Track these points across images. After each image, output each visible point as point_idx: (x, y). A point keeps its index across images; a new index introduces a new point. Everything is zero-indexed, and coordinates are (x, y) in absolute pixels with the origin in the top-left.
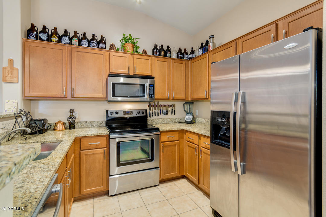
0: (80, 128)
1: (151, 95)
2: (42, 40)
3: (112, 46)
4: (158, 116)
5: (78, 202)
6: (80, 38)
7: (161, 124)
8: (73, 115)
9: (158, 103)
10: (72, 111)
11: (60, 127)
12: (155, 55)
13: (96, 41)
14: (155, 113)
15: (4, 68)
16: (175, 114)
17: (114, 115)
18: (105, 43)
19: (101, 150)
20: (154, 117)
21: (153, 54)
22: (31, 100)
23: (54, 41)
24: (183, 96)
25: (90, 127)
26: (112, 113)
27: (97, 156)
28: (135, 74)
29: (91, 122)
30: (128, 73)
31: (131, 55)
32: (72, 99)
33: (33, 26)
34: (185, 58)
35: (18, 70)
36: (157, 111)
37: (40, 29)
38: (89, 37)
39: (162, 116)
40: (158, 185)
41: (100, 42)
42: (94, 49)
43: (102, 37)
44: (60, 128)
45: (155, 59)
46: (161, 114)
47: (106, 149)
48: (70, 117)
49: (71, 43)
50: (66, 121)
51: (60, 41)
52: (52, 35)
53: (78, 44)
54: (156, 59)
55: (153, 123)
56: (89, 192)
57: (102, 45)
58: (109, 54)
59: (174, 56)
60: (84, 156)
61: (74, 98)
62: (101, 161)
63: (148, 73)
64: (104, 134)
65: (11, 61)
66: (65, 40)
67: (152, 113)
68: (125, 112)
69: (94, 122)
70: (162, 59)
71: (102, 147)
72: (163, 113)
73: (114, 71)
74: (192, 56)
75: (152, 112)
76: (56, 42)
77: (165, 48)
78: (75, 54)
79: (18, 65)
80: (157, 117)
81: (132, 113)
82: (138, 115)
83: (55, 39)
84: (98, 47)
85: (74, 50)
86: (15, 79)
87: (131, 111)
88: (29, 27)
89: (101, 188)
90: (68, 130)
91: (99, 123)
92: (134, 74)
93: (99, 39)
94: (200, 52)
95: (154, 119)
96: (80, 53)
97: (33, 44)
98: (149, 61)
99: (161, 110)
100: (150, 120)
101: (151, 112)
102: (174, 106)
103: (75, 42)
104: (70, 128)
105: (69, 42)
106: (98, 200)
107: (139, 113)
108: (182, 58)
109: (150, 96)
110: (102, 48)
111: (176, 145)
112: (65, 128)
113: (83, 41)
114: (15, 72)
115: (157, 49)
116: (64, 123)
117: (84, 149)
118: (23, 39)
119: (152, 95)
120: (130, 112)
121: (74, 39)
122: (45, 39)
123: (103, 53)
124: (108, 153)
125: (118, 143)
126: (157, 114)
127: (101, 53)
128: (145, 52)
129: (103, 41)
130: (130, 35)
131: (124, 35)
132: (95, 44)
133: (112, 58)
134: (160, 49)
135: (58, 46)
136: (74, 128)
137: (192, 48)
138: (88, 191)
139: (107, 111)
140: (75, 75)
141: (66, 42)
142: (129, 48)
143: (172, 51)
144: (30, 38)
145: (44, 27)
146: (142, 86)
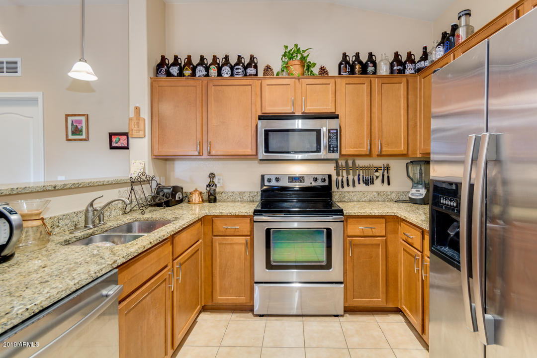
0: (225, 201)
1: (332, 149)
2: (173, 76)
3: (268, 69)
4: (354, 186)
5: (211, 312)
6: (221, 64)
7: (359, 201)
8: (213, 182)
9: (354, 163)
10: (212, 176)
11: (196, 198)
12: (342, 73)
13: (243, 64)
14: (348, 180)
15: (130, 119)
16: (389, 184)
17: (274, 183)
18: (256, 67)
19: (242, 240)
20: (346, 189)
21: (340, 73)
22: (166, 160)
23: (187, 75)
24: (402, 149)
25: (238, 201)
26: (269, 180)
27: (236, 247)
28: (303, 113)
29: (240, 193)
30: (291, 112)
31: (297, 81)
32: (209, 157)
33: (163, 58)
34: (408, 72)
35: (144, 120)
36: (351, 178)
37: (171, 61)
38: (233, 60)
39: (362, 187)
40: (342, 316)
41: (249, 65)
42: (239, 79)
43: (252, 58)
44: (195, 200)
45: (341, 82)
46: (359, 183)
47: (249, 237)
48: (209, 185)
49: (207, 75)
50: (204, 191)
51: (193, 74)
52: (184, 66)
53: (216, 75)
54: (344, 81)
55: (344, 199)
56: (225, 302)
57: (251, 71)
58: (261, 83)
59: (384, 69)
60: (218, 244)
61: (212, 157)
62: (243, 256)
63: (328, 108)
64: (246, 214)
65: (137, 110)
66: (201, 71)
67: (342, 182)
68: (292, 179)
69: (244, 192)
70: (357, 79)
71: (244, 234)
72: (363, 181)
73: (270, 109)
74: (422, 64)
75: (342, 179)
76: (188, 76)
77: (364, 58)
78: (212, 89)
79: (145, 114)
80: (351, 188)
81: (304, 180)
82: (314, 184)
83: (187, 72)
84: (246, 75)
85: (210, 85)
86: (141, 133)
87: (302, 177)
88: (159, 61)
89: (242, 299)
90: (206, 204)
91: (252, 195)
92: (302, 113)
93: (247, 61)
94: (439, 52)
95: (345, 192)
96: (218, 87)
97: (162, 84)
98: (331, 88)
99: (359, 175)
100: (339, 194)
101: (340, 178)
102: (387, 168)
103: (213, 71)
104: (210, 201)
105: (205, 73)
106: (237, 317)
107: (316, 180)
108: (402, 72)
109: (329, 150)
110: (251, 75)
111: (378, 245)
112: (203, 201)
113: (224, 68)
114: (141, 123)
115: (347, 63)
116: (201, 193)
117: (217, 234)
118: (151, 78)
119: (335, 149)
120: (300, 179)
121: (212, 67)
122: (176, 74)
123: (251, 83)
124: (251, 245)
125: (268, 231)
126: (351, 183)
127: (248, 83)
128: (323, 71)
129: (253, 64)
130: (296, 45)
131: (286, 47)
132: (240, 71)
133: (266, 89)
134: (353, 62)
135: (191, 82)
136: (215, 201)
137: (425, 48)
138: (223, 299)
139: (263, 177)
140: (213, 122)
141: (201, 74)
142: (296, 69)
143: (379, 63)
144: (159, 76)
145: (176, 58)
146: (315, 132)
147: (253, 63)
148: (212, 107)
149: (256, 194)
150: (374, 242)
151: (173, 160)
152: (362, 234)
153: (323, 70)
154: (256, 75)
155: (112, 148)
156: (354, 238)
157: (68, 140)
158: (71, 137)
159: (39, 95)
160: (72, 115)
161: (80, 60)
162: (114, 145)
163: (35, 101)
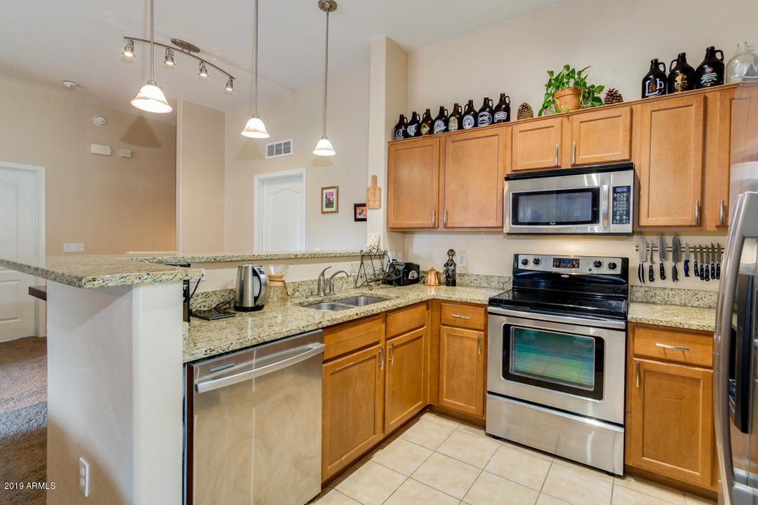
0: (467, 286)
1: (618, 218)
2: (411, 136)
3: (525, 108)
4: (675, 277)
5: (438, 415)
6: (463, 113)
7: (685, 305)
8: (452, 260)
9: (676, 240)
10: (451, 252)
11: (431, 278)
12: (647, 94)
13: (491, 108)
14: (662, 269)
15: (368, 189)
17: (531, 266)
18: (507, 110)
19: (474, 334)
20: (658, 282)
21: (644, 96)
22: (405, 233)
23: (424, 133)
25: (484, 287)
26: (525, 262)
27: (468, 343)
28: (574, 165)
29: (487, 278)
30: (554, 165)
31: (565, 119)
32: (445, 230)
33: (402, 117)
35: (380, 189)
36: (669, 265)
37: (409, 119)
38: (478, 106)
39: (694, 282)
40: (620, 477)
41: (498, 108)
42: (486, 129)
43: (503, 97)
44: (431, 280)
46: (687, 275)
47: (483, 333)
48: (446, 265)
49: (446, 130)
50: (441, 269)
51: (431, 132)
52: (422, 122)
53: (457, 128)
54: (648, 107)
55: (653, 300)
56: (452, 407)
57: (501, 115)
58: (512, 130)
60: (446, 335)
61: (449, 229)
62: (475, 355)
63: (619, 155)
64: (479, 302)
65: (375, 178)
66: (439, 126)
67: (651, 271)
68: (559, 262)
69: (492, 277)
70: (680, 98)
71: (477, 327)
72: (696, 271)
73: (523, 164)
75: (651, 266)
76: (426, 134)
77: (694, 61)
78: (450, 146)
79: (382, 183)
80: (669, 282)
81: (578, 264)
82: (595, 271)
83: (425, 130)
84: (493, 123)
85: (449, 142)
86: (378, 203)
87: (576, 260)
88: (398, 121)
89: (472, 409)
90: (444, 287)
91: (502, 280)
92: (572, 166)
93: (495, 102)
95: (655, 288)
96: (458, 144)
97: (399, 147)
98: (624, 121)
99: (687, 262)
100: (643, 290)
101: (647, 265)
103: (453, 124)
104: (448, 284)
105: (443, 128)
106: (465, 429)
107: (598, 264)
109: (614, 218)
110: (499, 121)
111: (698, 380)
112: (440, 283)
113: (465, 118)
114: (378, 192)
115: (661, 75)
116: (437, 273)
117: (445, 323)
118: (388, 142)
119: (624, 217)
120: (573, 263)
121: (453, 118)
122: (413, 134)
123: (498, 133)
124: (484, 344)
125: (507, 328)
126: (669, 273)
127: (494, 133)
128: (614, 97)
130: (567, 67)
131: (551, 73)
132: (485, 118)
133: (519, 137)
134: (673, 74)
135: (428, 141)
136: (454, 284)
138: (450, 403)
139: (516, 257)
140: (451, 186)
141: (439, 129)
142: (567, 101)
143: (730, 62)
144: (398, 138)
145: (414, 114)
146: (591, 193)
147: (504, 105)
148: (450, 167)
149: (507, 279)
150: (687, 374)
151: (412, 233)
152: (663, 356)
153: (612, 95)
154: (508, 119)
155: (356, 220)
156: (646, 361)
157: (323, 213)
158: (325, 210)
159: (302, 170)
160: (326, 188)
161: (323, 138)
162: (358, 217)
163: (299, 177)
